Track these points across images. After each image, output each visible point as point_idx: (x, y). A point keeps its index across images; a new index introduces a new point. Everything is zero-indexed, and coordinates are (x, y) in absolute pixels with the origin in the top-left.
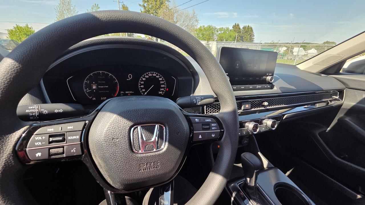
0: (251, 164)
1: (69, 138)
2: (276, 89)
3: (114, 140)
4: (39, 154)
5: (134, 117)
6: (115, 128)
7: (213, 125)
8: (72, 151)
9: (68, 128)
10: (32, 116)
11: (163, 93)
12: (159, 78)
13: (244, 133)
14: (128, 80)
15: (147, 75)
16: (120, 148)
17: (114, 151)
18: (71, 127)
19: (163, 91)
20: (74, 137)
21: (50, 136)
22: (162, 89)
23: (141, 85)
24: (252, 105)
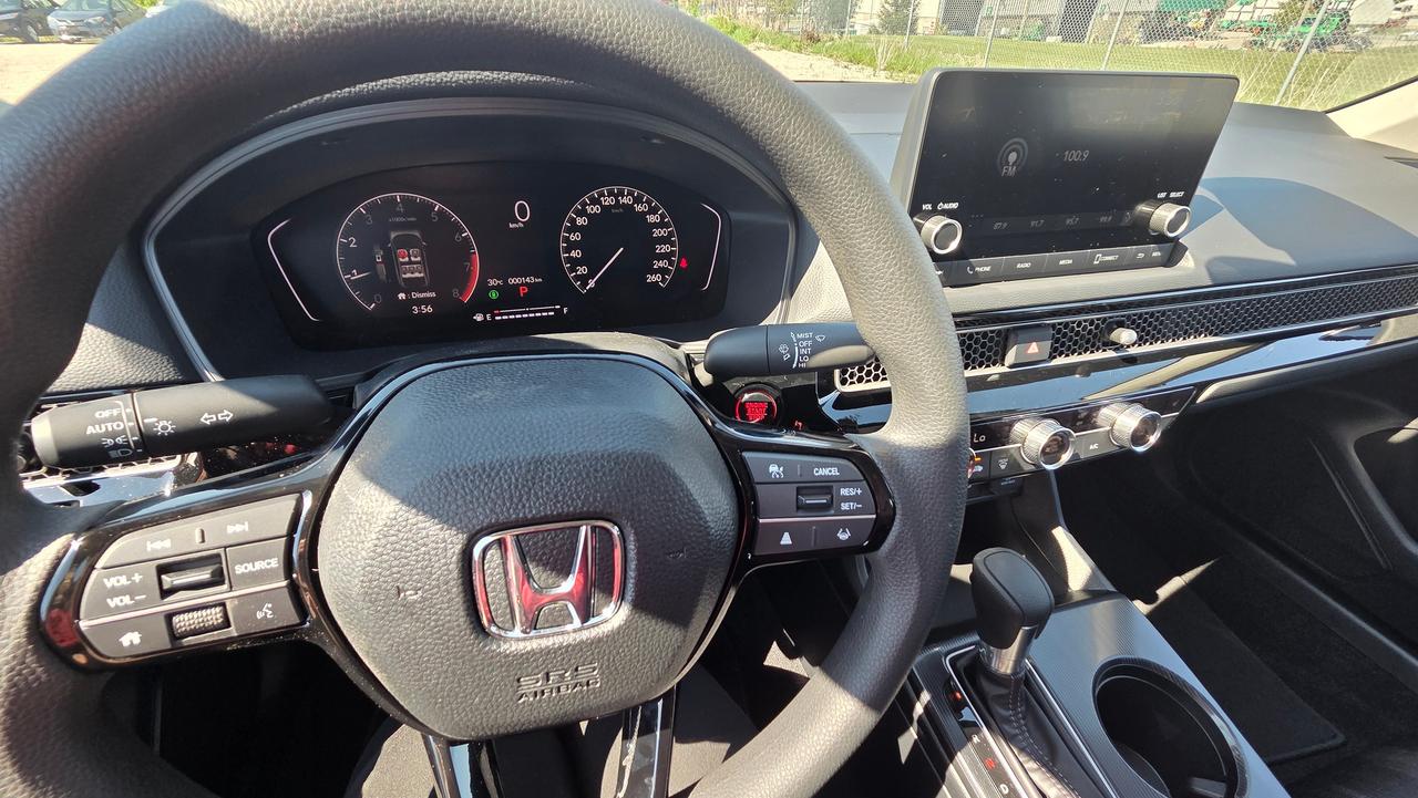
0: (1010, 601)
1: (239, 569)
2: (1190, 270)
3: (402, 595)
4: (131, 639)
5: (481, 500)
6: (402, 550)
7: (844, 492)
8: (259, 615)
9: (230, 529)
10: (116, 447)
11: (663, 280)
12: (644, 214)
13: (1003, 467)
14: (514, 225)
15: (595, 201)
16: (433, 624)
17: (407, 635)
18: (238, 528)
19: (663, 271)
20: (260, 565)
21: (163, 570)
22: (661, 264)
23: (571, 246)
24: (1057, 341)
